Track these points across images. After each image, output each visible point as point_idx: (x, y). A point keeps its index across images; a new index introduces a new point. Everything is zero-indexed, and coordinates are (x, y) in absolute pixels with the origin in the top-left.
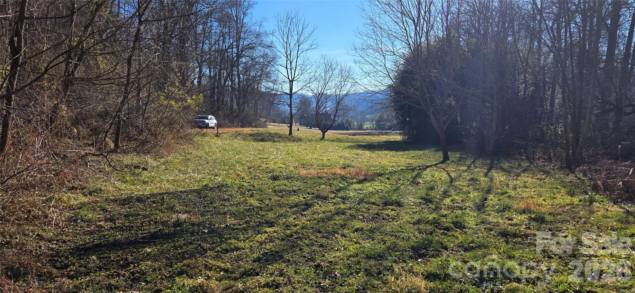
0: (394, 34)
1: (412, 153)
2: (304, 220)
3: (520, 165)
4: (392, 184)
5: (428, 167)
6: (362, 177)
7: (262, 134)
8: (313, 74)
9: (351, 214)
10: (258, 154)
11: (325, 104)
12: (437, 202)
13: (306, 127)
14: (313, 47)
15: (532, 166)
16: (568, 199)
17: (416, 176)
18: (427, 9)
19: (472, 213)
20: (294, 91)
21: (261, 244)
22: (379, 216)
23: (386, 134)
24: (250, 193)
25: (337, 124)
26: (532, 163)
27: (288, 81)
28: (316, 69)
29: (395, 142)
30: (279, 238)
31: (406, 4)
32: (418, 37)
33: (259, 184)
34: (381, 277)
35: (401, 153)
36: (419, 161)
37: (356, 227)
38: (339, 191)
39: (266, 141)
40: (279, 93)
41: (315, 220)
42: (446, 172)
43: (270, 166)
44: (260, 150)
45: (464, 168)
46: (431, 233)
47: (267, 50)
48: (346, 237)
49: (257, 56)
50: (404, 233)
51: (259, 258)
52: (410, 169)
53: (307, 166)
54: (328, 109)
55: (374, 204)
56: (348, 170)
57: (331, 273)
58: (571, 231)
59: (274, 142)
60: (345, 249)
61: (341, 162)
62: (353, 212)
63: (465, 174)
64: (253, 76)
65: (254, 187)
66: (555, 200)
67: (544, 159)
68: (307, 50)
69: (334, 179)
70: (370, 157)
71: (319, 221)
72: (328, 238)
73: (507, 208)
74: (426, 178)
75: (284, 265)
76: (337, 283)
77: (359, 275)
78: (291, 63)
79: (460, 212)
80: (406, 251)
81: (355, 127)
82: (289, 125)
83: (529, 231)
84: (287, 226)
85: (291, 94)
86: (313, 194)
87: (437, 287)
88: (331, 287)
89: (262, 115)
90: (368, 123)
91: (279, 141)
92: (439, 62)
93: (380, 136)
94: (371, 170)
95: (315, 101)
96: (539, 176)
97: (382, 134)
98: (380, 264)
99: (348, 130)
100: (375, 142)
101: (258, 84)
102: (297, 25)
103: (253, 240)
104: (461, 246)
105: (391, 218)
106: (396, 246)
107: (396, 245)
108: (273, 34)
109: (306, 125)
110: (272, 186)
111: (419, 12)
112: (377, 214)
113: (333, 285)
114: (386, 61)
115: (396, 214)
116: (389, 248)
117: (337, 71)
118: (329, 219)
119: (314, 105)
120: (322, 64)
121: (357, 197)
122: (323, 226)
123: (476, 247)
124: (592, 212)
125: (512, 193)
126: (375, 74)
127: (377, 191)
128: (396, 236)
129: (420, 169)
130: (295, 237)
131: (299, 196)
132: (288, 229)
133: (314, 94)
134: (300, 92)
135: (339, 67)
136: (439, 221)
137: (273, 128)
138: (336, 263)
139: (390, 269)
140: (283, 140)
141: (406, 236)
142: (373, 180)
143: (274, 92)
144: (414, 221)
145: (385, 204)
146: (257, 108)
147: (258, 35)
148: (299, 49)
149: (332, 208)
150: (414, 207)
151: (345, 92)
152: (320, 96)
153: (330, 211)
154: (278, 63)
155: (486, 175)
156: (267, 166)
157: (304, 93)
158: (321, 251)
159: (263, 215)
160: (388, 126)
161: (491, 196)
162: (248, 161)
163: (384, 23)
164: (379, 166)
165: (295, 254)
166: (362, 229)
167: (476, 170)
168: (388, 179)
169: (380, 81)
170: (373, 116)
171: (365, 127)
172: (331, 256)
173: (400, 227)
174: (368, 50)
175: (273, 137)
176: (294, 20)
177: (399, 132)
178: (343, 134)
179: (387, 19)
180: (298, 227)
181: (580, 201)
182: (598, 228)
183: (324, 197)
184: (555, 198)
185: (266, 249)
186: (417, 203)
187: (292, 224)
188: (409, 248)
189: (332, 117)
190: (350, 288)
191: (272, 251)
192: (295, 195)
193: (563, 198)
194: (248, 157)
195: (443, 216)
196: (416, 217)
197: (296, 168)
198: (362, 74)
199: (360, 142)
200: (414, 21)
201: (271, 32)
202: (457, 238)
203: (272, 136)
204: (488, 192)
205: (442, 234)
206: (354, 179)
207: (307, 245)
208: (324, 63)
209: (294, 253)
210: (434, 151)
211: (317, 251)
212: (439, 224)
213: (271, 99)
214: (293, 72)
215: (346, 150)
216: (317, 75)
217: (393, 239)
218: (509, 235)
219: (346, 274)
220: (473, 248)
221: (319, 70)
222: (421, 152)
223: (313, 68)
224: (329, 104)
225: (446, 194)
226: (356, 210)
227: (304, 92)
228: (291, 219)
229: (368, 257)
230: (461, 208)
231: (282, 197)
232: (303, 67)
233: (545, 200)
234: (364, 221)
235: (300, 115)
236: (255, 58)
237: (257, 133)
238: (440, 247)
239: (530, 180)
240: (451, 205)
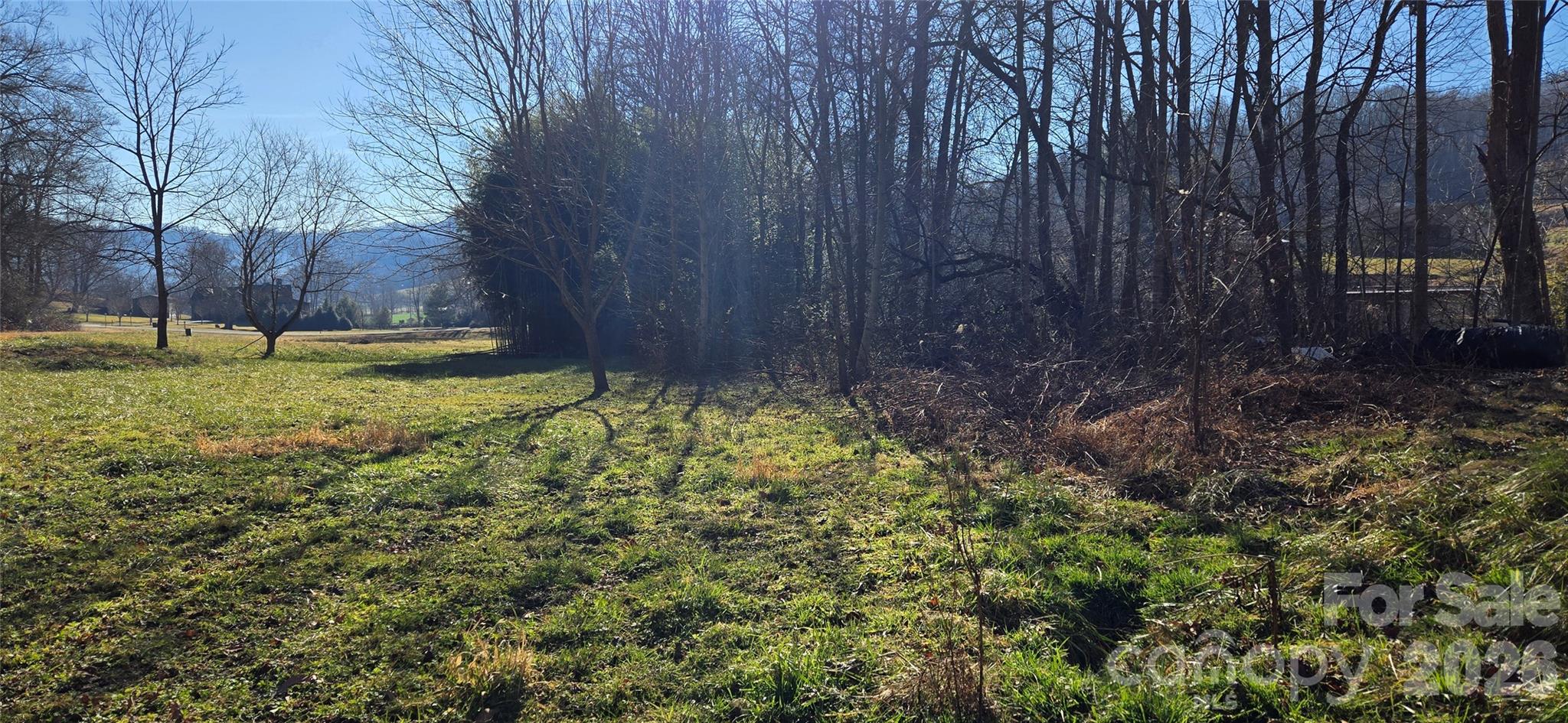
0: (455, 81)
1: (523, 379)
2: (215, 569)
3: (755, 391)
4: (467, 456)
5: (558, 409)
6: (387, 447)
7: (60, 348)
8: (227, 173)
9: (354, 537)
10: (50, 405)
11: (270, 259)
12: (575, 487)
13: (213, 325)
14: (222, 99)
15: (780, 393)
16: (835, 452)
17: (529, 432)
18: (535, 28)
19: (649, 501)
20: (166, 220)
21: (81, 644)
22: (433, 532)
23: (455, 336)
24: (33, 516)
25: (311, 313)
26: (779, 386)
27: (147, 191)
28: (238, 161)
29: (479, 355)
30: (138, 624)
31: (481, 11)
32: (518, 94)
33: (62, 491)
34: (433, 666)
35: (494, 381)
36: (538, 397)
37: (368, 566)
38: (320, 485)
39: (78, 368)
40: (116, 225)
41: (249, 563)
42: (599, 419)
43: (97, 438)
44: (56, 395)
45: (642, 406)
46: (557, 554)
47: (67, 99)
48: (340, 594)
49: (30, 112)
50: (494, 561)
51: (75, 679)
52: (513, 418)
53: (223, 429)
54: (281, 272)
55: (418, 506)
56: (348, 432)
57: (299, 679)
58: (832, 512)
59: (107, 369)
60: (339, 620)
61: (327, 414)
62: (361, 532)
63: (643, 418)
64: (21, 173)
65: (43, 498)
66: (811, 455)
67: (804, 376)
68: (206, 105)
69: (306, 458)
70: (411, 396)
71: (262, 565)
72: (290, 603)
73: (721, 480)
74: (552, 434)
75: (157, 685)
76: (317, 700)
77: (376, 670)
78: (152, 141)
79: (624, 500)
80: (497, 600)
81: (368, 320)
82: (155, 320)
83: (759, 522)
84: (163, 590)
85: (157, 230)
86: (242, 500)
87: (562, 660)
88: (300, 710)
89: (57, 292)
90: (405, 309)
91: (122, 367)
92: (574, 158)
93: (438, 342)
94: (413, 427)
95: (240, 250)
96: (791, 412)
97: (445, 337)
98: (430, 638)
99: (348, 328)
100: (425, 358)
101: (41, 197)
102: (168, 33)
103: (54, 640)
104: (622, 572)
105: (463, 534)
106: (471, 594)
107: (471, 591)
108: (86, 50)
109: (216, 319)
110: (106, 491)
111: (517, 35)
112: (427, 530)
113: (306, 705)
114: (440, 149)
115: (475, 524)
116: (455, 600)
117: (302, 169)
118: (292, 556)
119: (237, 261)
120: (256, 147)
121: (374, 496)
122: (274, 576)
123: (653, 567)
124: (872, 472)
125: (735, 450)
126: (410, 180)
127: (428, 475)
128: (472, 572)
129: (538, 417)
130: (189, 613)
131: (197, 511)
132: (168, 598)
133: (234, 231)
134: (188, 224)
135: (309, 158)
136: (577, 526)
137: (96, 329)
138: (315, 655)
139: (455, 644)
140: (136, 364)
141: (497, 568)
142: (416, 450)
143: (96, 223)
144: (518, 534)
145: (449, 504)
146: (39, 270)
147: (32, 52)
148: (179, 101)
149: (300, 528)
150: (521, 502)
151: (330, 227)
152: (254, 236)
153: (296, 538)
154: (107, 138)
155: (686, 417)
156: (86, 438)
157: (201, 228)
158: (271, 636)
159: (81, 572)
160: (459, 316)
161: (692, 461)
162: (16, 429)
163: (426, 51)
164: (435, 415)
165: (193, 654)
166: (386, 569)
167: (666, 408)
168: (458, 444)
169: (427, 199)
170: (416, 289)
171: (395, 319)
172: (298, 643)
173: (485, 550)
174: (389, 119)
175: (103, 354)
176: (156, 17)
177: (488, 329)
178: (331, 340)
179: (436, 42)
180: (199, 589)
181: (856, 452)
182: (880, 500)
183: (277, 505)
184: (813, 452)
185: (98, 656)
186: (529, 493)
187: (178, 583)
188: (503, 592)
189: (296, 295)
190: (352, 701)
191: (119, 657)
192: (184, 508)
193: (828, 451)
194: (15, 417)
195: (587, 514)
196: (524, 524)
197: (185, 436)
198: (376, 179)
199: (381, 359)
200: (504, 53)
201: (79, 46)
202: (614, 556)
203: (97, 353)
204: (688, 451)
205: (581, 552)
206: (365, 452)
207: (229, 628)
208: (260, 145)
209: (190, 652)
210: (575, 372)
211: (258, 638)
212: (577, 532)
213: (90, 244)
214: (161, 166)
215: (341, 381)
216: (243, 178)
217: (466, 579)
218: (719, 534)
219: (339, 675)
220: (645, 570)
221: (246, 163)
222: (544, 376)
223: (228, 157)
224: (283, 257)
225: (596, 466)
226: (371, 527)
227: (201, 224)
228: (176, 572)
229: (401, 629)
230: (627, 493)
231: (142, 517)
232: (195, 152)
233: (793, 459)
234: (393, 550)
235: (192, 291)
236: (23, 121)
237: (41, 345)
238: (577, 581)
239: (772, 420)
240: (606, 489)
